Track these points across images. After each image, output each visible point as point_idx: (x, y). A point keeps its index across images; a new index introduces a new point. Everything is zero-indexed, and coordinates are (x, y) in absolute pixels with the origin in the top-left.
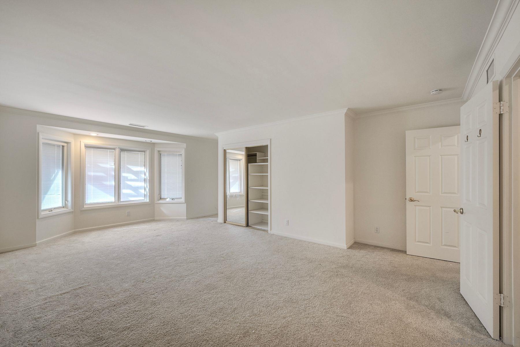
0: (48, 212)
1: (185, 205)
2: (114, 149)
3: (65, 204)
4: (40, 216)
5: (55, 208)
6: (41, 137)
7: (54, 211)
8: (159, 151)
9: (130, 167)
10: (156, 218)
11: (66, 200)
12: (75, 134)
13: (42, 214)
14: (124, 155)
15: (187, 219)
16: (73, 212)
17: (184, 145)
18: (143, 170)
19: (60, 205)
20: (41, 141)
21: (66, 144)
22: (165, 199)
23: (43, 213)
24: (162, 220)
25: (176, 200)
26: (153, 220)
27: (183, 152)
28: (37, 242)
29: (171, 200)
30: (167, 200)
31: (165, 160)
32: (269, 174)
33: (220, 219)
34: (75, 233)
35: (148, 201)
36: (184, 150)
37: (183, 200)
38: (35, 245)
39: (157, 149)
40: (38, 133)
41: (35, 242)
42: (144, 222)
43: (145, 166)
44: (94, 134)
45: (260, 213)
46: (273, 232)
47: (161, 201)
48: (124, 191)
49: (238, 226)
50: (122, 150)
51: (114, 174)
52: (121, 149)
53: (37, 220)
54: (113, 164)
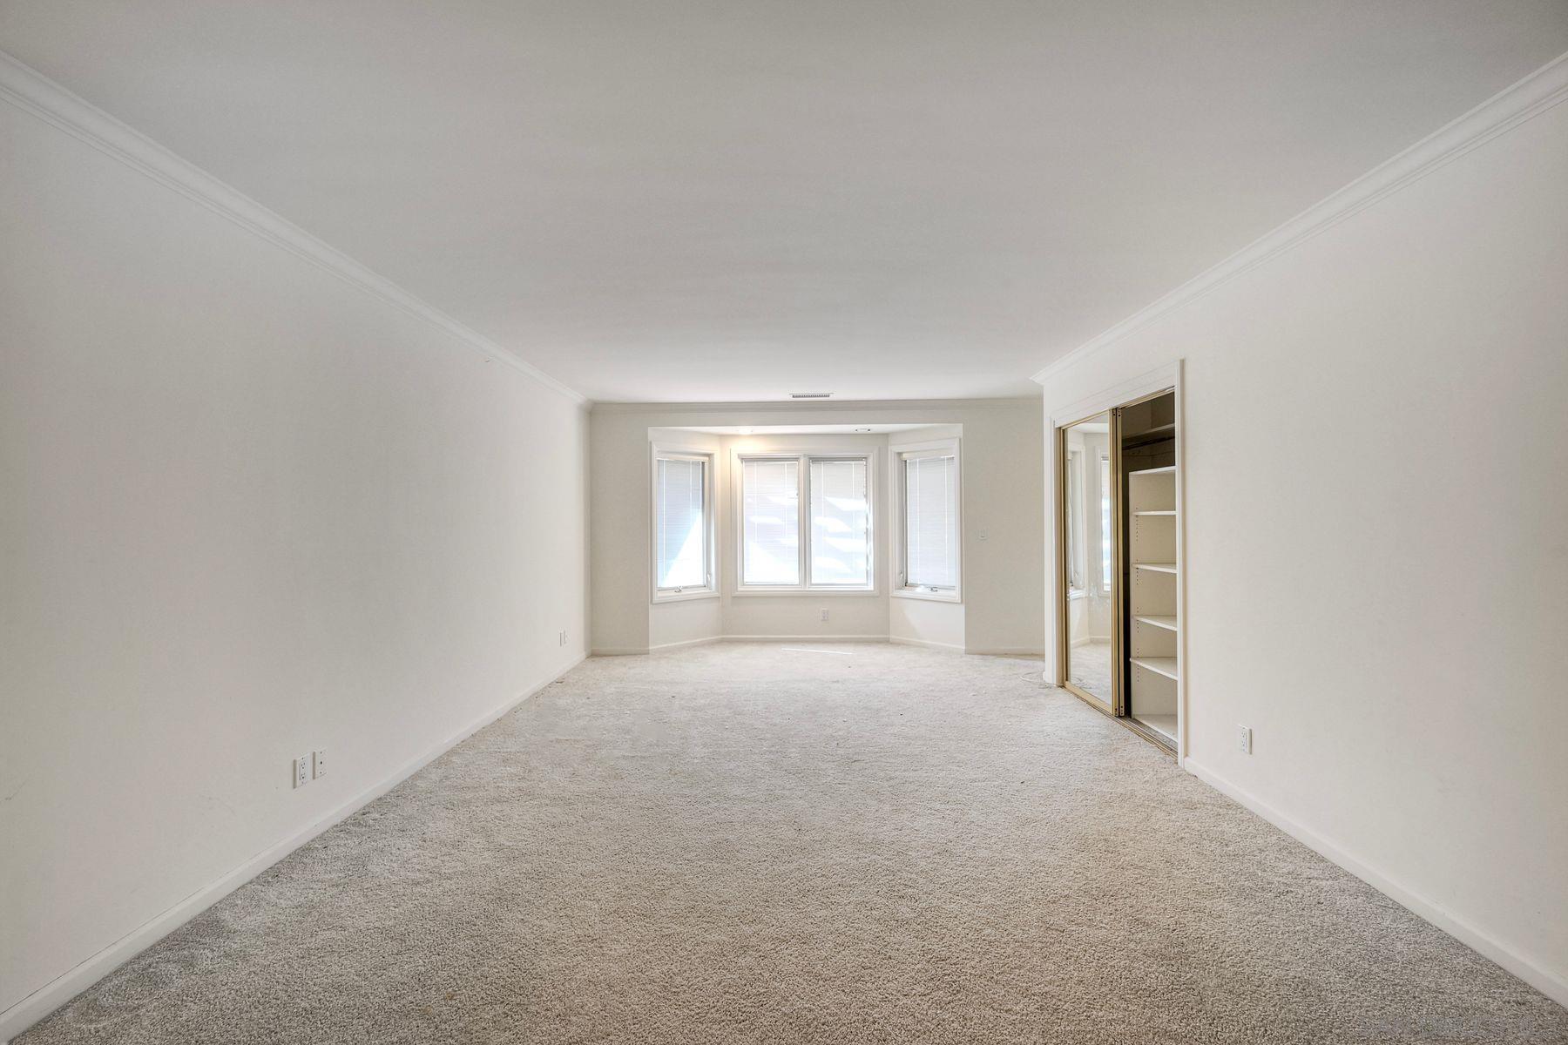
0: (673, 593)
1: (962, 608)
2: (797, 459)
3: (707, 581)
4: (656, 600)
5: (686, 588)
6: (655, 449)
7: (685, 592)
8: (900, 454)
9: (831, 500)
10: (893, 637)
11: (708, 572)
12: (722, 437)
13: (658, 596)
14: (820, 473)
15: (968, 652)
16: (719, 598)
17: (958, 429)
18: (860, 507)
19: (699, 580)
20: (656, 457)
21: (707, 458)
22: (914, 586)
23: (660, 594)
24: (904, 644)
25: (940, 592)
26: (886, 642)
27: (955, 454)
28: (650, 648)
29: (928, 590)
30: (919, 590)
31: (917, 477)
32: (1178, 513)
33: (1050, 672)
34: (721, 642)
35: (872, 589)
36: (956, 445)
37: (955, 595)
38: (647, 653)
39: (894, 448)
40: (651, 443)
41: (648, 646)
42: (858, 642)
43: (866, 496)
44: (745, 430)
45: (1159, 672)
46: (1190, 764)
47: (906, 593)
48: (818, 562)
49: (1094, 707)
50: (815, 460)
51: (796, 518)
52: (810, 458)
53: (650, 606)
54: (794, 493)
